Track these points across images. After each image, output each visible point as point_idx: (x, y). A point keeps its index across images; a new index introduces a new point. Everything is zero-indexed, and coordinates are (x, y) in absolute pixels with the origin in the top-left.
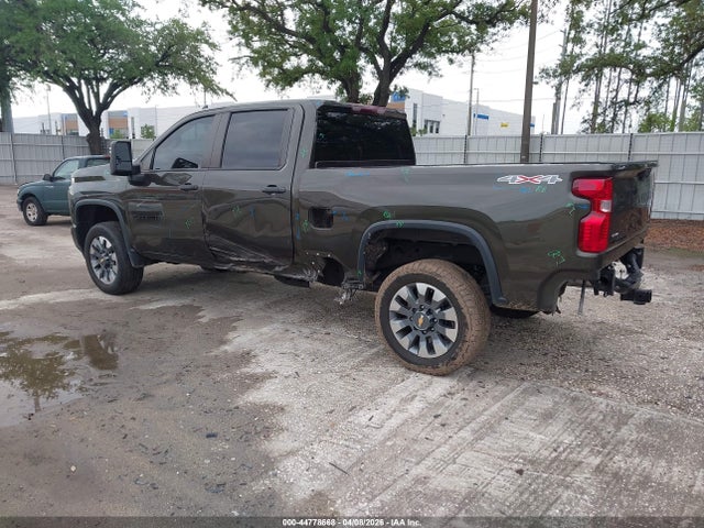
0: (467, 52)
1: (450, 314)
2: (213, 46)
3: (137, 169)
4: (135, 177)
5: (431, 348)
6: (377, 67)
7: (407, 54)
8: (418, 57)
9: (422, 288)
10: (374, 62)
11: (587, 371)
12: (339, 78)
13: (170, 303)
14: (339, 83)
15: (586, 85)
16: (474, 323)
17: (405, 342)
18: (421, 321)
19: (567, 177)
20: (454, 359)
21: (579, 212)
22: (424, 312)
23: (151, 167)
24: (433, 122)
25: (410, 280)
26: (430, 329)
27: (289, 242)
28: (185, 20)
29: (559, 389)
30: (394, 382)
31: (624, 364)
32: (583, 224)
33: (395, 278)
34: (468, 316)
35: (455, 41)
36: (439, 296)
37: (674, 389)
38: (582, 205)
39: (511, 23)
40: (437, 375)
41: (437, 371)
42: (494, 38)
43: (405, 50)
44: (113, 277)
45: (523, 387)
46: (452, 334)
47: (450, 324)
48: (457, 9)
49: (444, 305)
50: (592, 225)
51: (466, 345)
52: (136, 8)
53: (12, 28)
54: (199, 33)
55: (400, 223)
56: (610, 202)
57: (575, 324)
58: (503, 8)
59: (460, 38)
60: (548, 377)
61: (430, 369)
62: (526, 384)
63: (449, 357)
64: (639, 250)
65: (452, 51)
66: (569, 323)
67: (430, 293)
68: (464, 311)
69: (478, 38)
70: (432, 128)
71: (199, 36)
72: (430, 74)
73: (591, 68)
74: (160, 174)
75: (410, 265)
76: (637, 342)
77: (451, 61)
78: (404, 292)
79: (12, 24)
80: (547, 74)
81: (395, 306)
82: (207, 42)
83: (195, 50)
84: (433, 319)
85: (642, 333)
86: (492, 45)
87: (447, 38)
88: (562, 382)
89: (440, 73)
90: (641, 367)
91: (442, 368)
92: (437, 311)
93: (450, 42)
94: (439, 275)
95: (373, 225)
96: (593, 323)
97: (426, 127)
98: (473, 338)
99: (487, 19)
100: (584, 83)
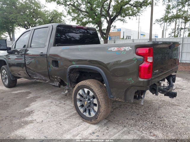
0: (134, 16)
1: (95, 101)
2: (65, 16)
3: (10, 48)
4: (9, 51)
5: (90, 114)
6: (107, 20)
7: (116, 16)
8: (119, 17)
9: (86, 90)
10: (107, 19)
11: (152, 123)
12: (97, 24)
13: (23, 91)
14: (97, 25)
15: (170, 24)
16: (103, 105)
17: (82, 110)
18: (86, 103)
19: (134, 47)
20: (97, 118)
21: (139, 62)
22: (87, 100)
23: (15, 48)
24: (129, 36)
25: (82, 87)
26: (89, 106)
27: (47, 72)
28: (57, 10)
29: (138, 132)
30: (75, 126)
31: (167, 120)
32: (141, 67)
33: (77, 86)
34: (100, 102)
35: (131, 13)
36: (91, 94)
37: (186, 134)
38: (140, 59)
39: (146, 6)
40: (92, 124)
41: (91, 122)
42: (142, 11)
43: (116, 15)
44: (7, 82)
45: (123, 130)
46: (96, 108)
47: (95, 105)
48: (130, 3)
49: (94, 97)
50: (145, 68)
51: (100, 113)
52: (45, 7)
53: (10, 13)
54: (61, 13)
55: (77, 66)
56: (152, 57)
57: (153, 101)
58: (144, 2)
59: (132, 12)
60: (135, 125)
61: (89, 121)
62: (125, 129)
63: (95, 117)
64: (174, 76)
65: (130, 16)
66: (151, 101)
67: (88, 92)
68: (99, 100)
69: (138, 12)
70: (128, 38)
71: (61, 14)
72: (124, 22)
73: (171, 19)
74: (19, 50)
75: (82, 82)
76: (175, 109)
77: (130, 18)
78: (81, 92)
79: (11, 12)
80: (158, 21)
81: (78, 97)
82: (63, 16)
83: (60, 18)
84: (90, 102)
85: (178, 105)
86: (141, 13)
87: (128, 12)
88: (140, 128)
89: (126, 22)
90: (174, 122)
91: (93, 121)
92: (91, 99)
93: (129, 13)
94: (91, 86)
95: (70, 67)
96: (160, 101)
97: (127, 38)
98: (103, 111)
99: (139, 5)
100: (169, 23)
